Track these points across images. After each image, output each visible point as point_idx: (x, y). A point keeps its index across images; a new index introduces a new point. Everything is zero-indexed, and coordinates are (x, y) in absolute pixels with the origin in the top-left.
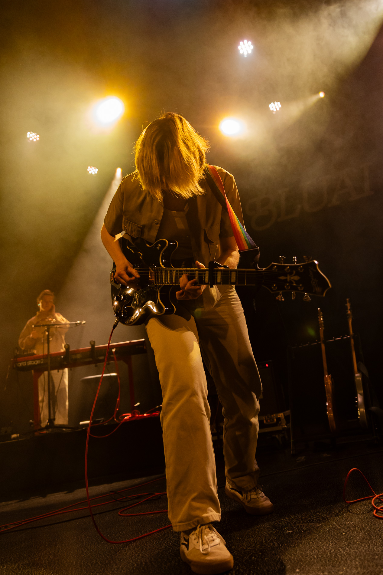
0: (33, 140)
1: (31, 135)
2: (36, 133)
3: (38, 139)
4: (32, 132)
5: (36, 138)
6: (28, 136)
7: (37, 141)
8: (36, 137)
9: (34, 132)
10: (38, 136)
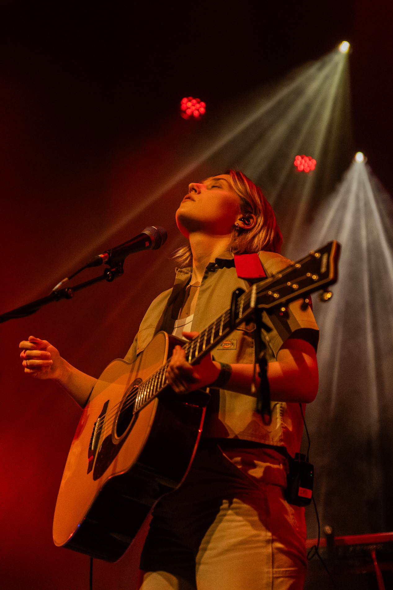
0: (192, 112)
1: (189, 104)
2: (198, 100)
3: (202, 110)
4: (190, 98)
5: (198, 110)
6: (184, 106)
7: (200, 114)
8: (198, 106)
9: (194, 98)
10: (203, 104)
